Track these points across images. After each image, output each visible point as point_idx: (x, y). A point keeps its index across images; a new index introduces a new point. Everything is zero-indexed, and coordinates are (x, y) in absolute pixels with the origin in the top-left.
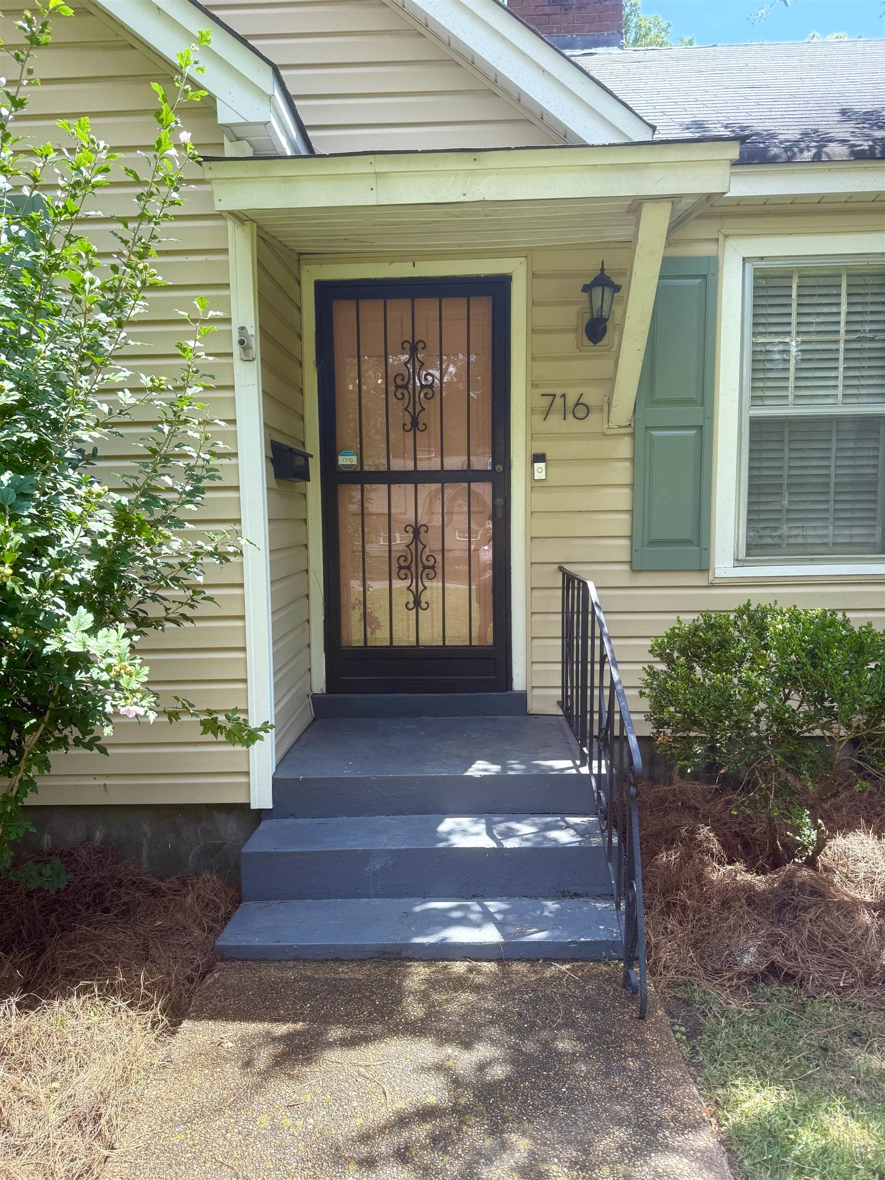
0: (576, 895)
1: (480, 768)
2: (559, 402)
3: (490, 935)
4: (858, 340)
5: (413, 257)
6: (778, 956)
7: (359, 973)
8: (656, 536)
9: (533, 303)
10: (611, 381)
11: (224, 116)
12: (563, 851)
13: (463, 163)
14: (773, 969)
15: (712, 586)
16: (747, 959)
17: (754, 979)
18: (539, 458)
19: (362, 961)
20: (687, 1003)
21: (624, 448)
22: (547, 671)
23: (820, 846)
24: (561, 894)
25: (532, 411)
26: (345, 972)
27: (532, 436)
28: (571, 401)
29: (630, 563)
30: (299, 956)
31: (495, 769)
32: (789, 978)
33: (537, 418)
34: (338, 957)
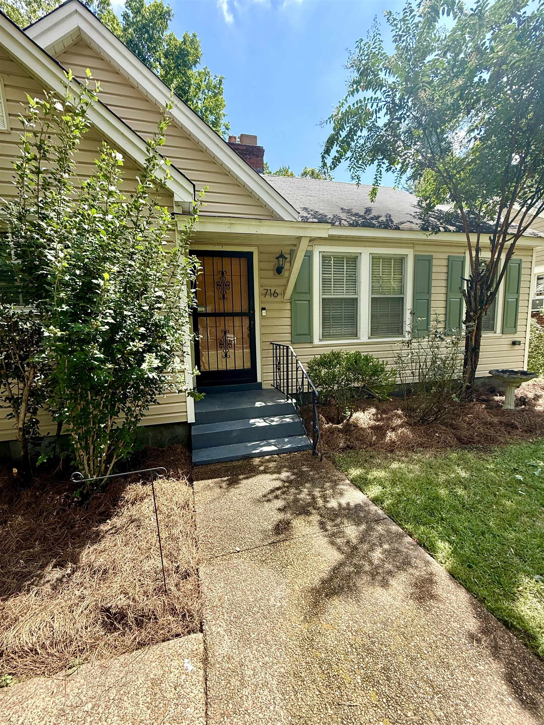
0: (292, 436)
1: (258, 404)
2: (269, 291)
3: (273, 448)
4: (349, 277)
5: (222, 245)
6: (349, 443)
7: (240, 463)
8: (298, 333)
9: (260, 261)
10: (286, 286)
11: (176, 198)
12: (288, 424)
13: (257, 223)
14: (348, 446)
15: (314, 347)
16: (341, 445)
17: (343, 449)
18: (263, 309)
19: (238, 460)
20: (330, 457)
21: (288, 306)
22: (268, 375)
23: (351, 415)
24: (288, 436)
25: (261, 294)
26: (234, 463)
27: (261, 302)
28: (272, 292)
29: (291, 341)
30: (219, 461)
31: (263, 404)
32: (351, 448)
33: (263, 297)
34: (232, 460)
